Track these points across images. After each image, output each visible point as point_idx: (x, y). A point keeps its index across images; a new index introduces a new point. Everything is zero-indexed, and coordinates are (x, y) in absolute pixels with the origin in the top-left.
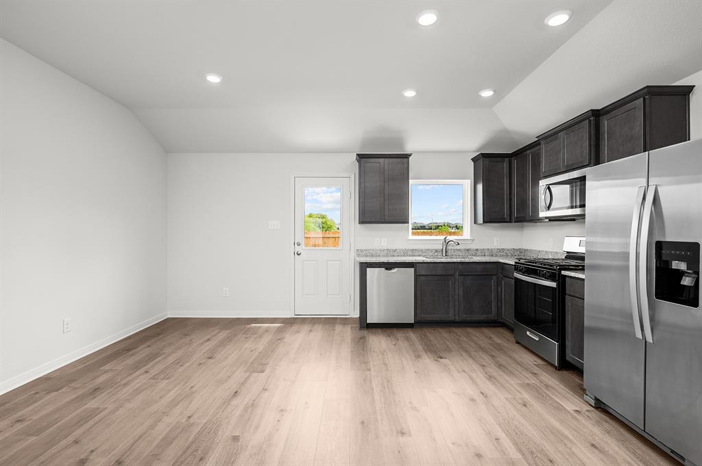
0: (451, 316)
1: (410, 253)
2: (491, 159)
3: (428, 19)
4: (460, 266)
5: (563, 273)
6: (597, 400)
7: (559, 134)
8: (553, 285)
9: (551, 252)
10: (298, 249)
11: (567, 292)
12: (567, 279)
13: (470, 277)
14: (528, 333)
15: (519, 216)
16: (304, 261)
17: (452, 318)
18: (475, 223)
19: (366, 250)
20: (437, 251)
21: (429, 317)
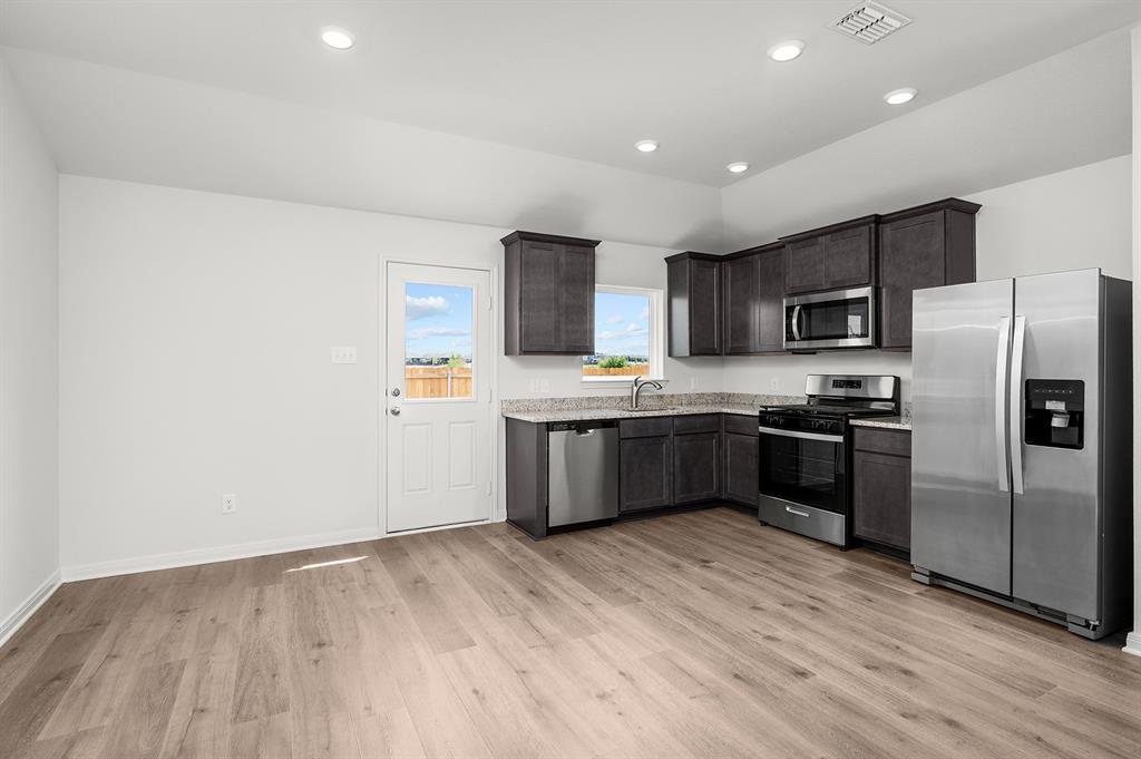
0: (666, 500)
1: (585, 404)
2: (700, 262)
3: (786, 52)
4: (676, 421)
5: (852, 422)
6: (933, 575)
7: (820, 239)
8: (839, 439)
9: (777, 397)
10: (395, 402)
11: (857, 447)
12: (857, 430)
13: (689, 437)
14: (788, 509)
15: (735, 345)
16: (405, 425)
17: (666, 503)
18: (670, 355)
19: (518, 401)
20: (622, 399)
21: (638, 504)
